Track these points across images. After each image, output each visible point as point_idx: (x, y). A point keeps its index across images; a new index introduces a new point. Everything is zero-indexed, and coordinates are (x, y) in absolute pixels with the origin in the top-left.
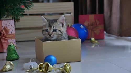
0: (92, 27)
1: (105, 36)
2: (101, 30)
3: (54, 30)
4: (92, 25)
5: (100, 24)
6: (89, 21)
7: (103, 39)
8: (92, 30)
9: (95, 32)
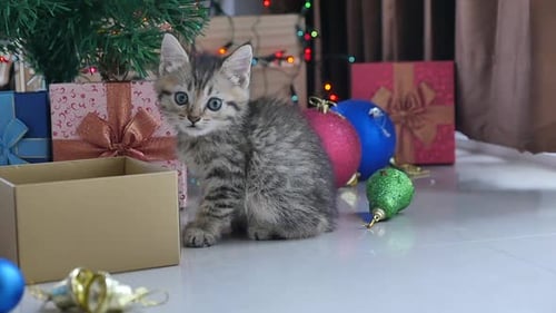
0: (403, 113)
1: (458, 152)
2: (439, 127)
3: (210, 100)
4: (405, 106)
5: (436, 101)
6: (391, 90)
7: (451, 163)
8: (404, 126)
9: (418, 133)
